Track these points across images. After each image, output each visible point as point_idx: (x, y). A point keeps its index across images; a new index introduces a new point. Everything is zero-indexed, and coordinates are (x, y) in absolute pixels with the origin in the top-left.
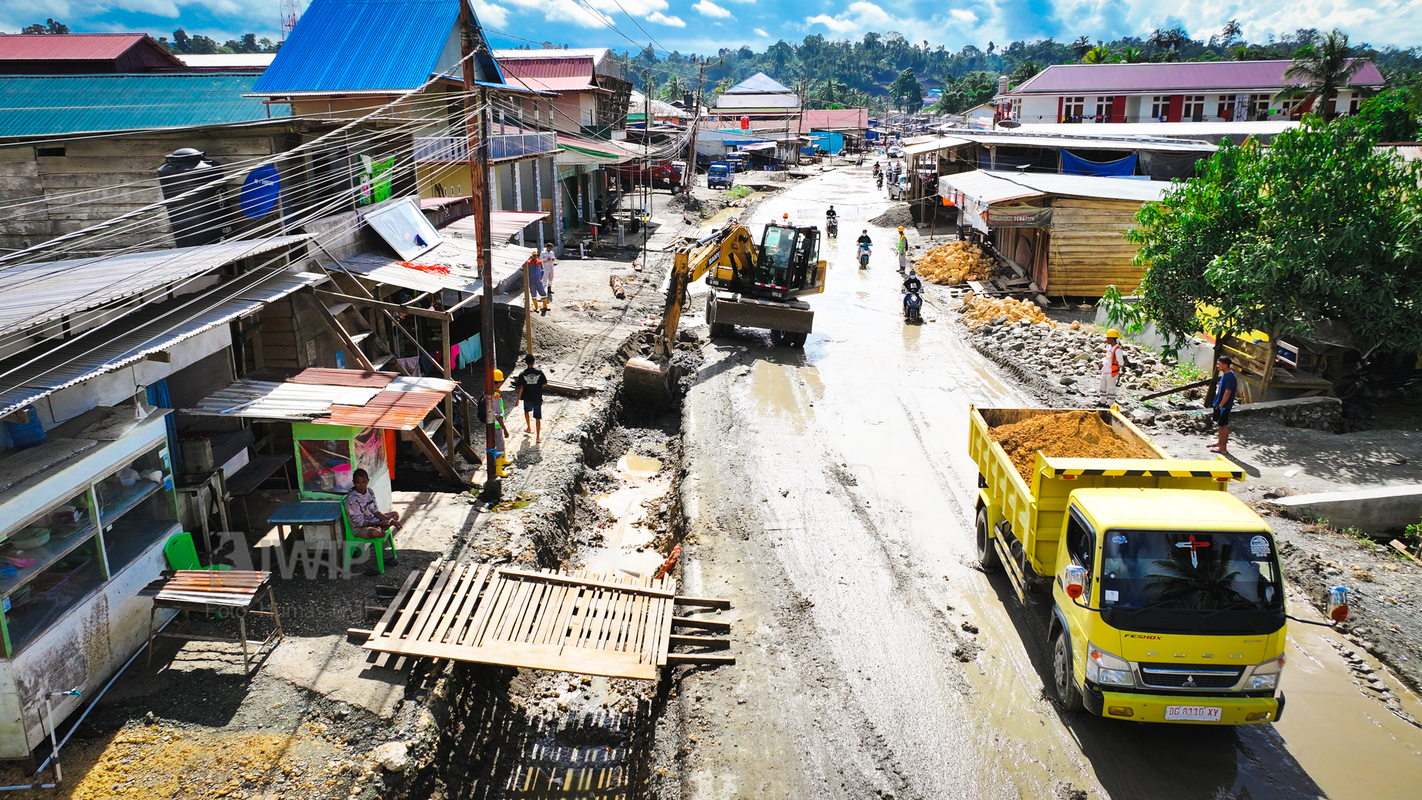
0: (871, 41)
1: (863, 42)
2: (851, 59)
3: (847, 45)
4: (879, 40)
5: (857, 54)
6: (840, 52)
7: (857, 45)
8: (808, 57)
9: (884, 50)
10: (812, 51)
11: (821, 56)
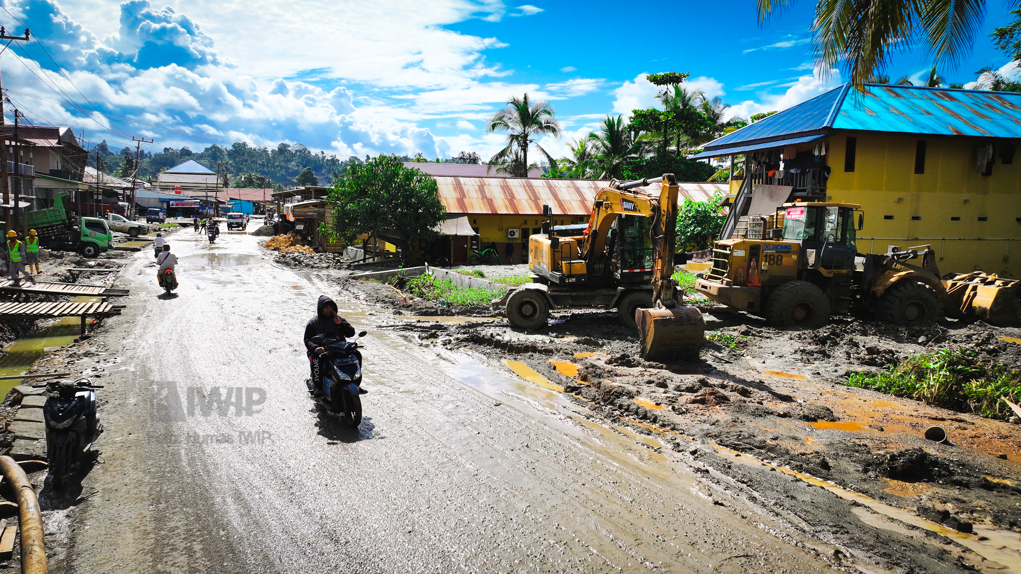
0: (283, 149)
1: (277, 149)
2: (268, 160)
3: (265, 151)
4: (289, 148)
5: (273, 157)
6: (261, 155)
7: (273, 151)
8: (236, 157)
9: (293, 155)
10: (239, 154)
11: (246, 157)
